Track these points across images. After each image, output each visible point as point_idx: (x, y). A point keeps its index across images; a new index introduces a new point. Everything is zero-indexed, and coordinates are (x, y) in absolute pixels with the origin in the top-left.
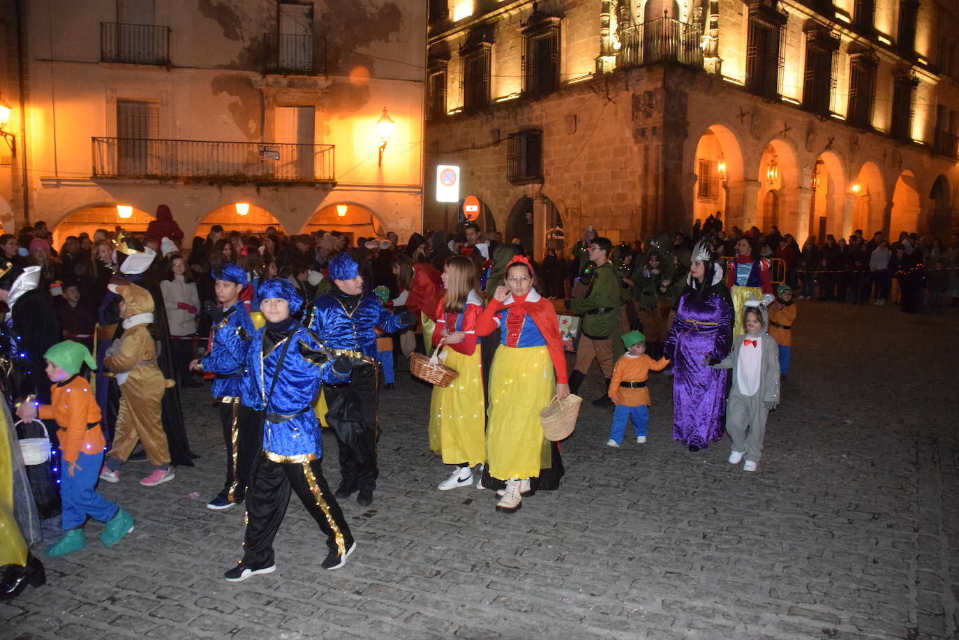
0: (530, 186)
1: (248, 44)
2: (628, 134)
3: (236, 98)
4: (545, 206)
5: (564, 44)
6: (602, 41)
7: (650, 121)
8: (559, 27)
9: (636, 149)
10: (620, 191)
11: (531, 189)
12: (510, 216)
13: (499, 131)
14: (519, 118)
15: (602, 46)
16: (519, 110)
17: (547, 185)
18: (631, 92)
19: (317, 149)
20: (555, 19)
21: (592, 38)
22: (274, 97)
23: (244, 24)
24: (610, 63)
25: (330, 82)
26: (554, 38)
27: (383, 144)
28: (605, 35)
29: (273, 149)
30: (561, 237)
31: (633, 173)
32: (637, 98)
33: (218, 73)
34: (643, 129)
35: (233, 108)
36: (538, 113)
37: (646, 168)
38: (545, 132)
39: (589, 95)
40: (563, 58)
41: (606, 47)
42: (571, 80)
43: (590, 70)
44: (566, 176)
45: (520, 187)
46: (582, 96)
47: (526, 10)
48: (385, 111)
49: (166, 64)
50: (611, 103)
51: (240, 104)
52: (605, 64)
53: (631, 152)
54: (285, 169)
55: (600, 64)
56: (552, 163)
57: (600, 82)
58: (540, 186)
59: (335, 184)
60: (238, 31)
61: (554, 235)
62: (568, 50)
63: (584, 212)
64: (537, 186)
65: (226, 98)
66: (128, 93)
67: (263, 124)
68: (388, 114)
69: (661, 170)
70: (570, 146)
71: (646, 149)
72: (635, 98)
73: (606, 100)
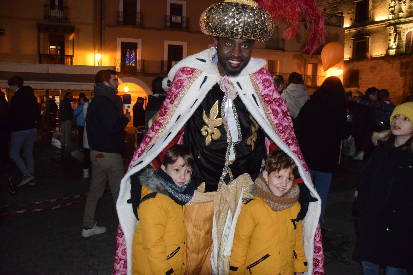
0: (353, 88)
1: (301, 44)
2: (397, 74)
3: (298, 61)
5: (370, 44)
6: (389, 45)
7: (408, 70)
8: (368, 39)
9: (401, 78)
10: (393, 91)
15: (389, 47)
17: (361, 88)
18: (400, 61)
19: (318, 77)
20: (368, 37)
21: (382, 43)
22: (308, 61)
24: (392, 52)
26: (366, 41)
28: (390, 43)
31: (399, 85)
33: (295, 53)
34: (405, 72)
35: (298, 63)
36: (357, 65)
37: (405, 84)
38: (360, 71)
39: (382, 62)
40: (370, 49)
42: (373, 56)
43: (381, 53)
44: (369, 85)
46: (378, 61)
47: (352, 32)
48: (340, 66)
49: (283, 50)
50: (390, 64)
51: (300, 62)
52: (390, 52)
53: (399, 79)
55: (388, 52)
56: (363, 81)
57: (387, 57)
58: (358, 88)
60: (300, 40)
62: (371, 47)
64: (356, 88)
65: (296, 61)
66: (271, 58)
67: (305, 69)
70: (371, 76)
71: (406, 78)
72: (402, 63)
73: (388, 63)
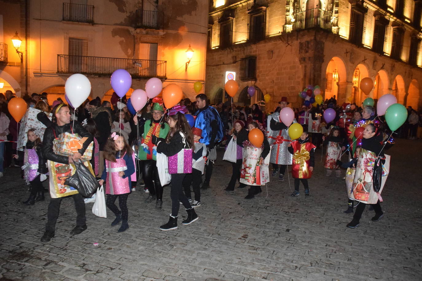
0: (250, 82)
1: (128, 14)
2: (297, 60)
3: (123, 39)
4: (257, 91)
5: (267, 19)
6: (286, 18)
7: (308, 54)
8: (266, 11)
9: (301, 67)
10: (292, 85)
11: (251, 83)
12: (240, 95)
13: (236, 57)
14: (245, 51)
15: (286, 20)
16: (245, 48)
17: (258, 82)
18: (299, 41)
19: (158, 63)
20: (264, 8)
21: (281, 16)
22: (140, 38)
23: (127, 5)
24: (289, 28)
25: (165, 33)
26: (263, 16)
27: (189, 61)
28: (288, 15)
29: (139, 62)
30: (264, 105)
31: (299, 77)
32: (302, 44)
33: (114, 27)
34: (304, 58)
35: (121, 43)
36: (255, 49)
37: (305, 76)
38: (258, 58)
39: (279, 42)
40: (267, 25)
41: (288, 21)
42: (271, 35)
43: (280, 31)
44: (267, 78)
45: (245, 82)
46: (275, 42)
47: (250, 3)
48: (190, 46)
49: (92, 22)
50: (289, 46)
51: (124, 41)
52: (287, 28)
53: (298, 68)
54: (144, 71)
55: (285, 28)
56: (261, 72)
57: (284, 36)
58: (255, 82)
59: (166, 79)
60: (124, 8)
61: (260, 104)
62: (269, 22)
63: (275, 94)
64: (253, 82)
65: (118, 39)
66: (73, 35)
67: (134, 50)
68: (191, 47)
69: (312, 76)
70: (269, 65)
71: (306, 67)
72: (301, 44)
73: (287, 44)
